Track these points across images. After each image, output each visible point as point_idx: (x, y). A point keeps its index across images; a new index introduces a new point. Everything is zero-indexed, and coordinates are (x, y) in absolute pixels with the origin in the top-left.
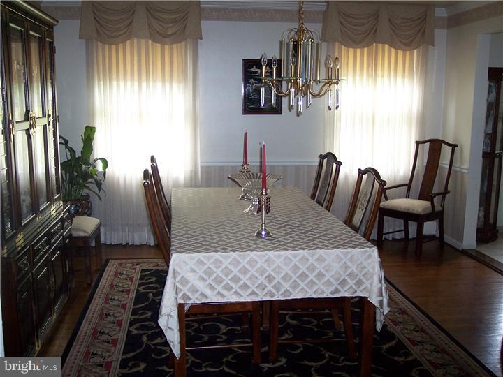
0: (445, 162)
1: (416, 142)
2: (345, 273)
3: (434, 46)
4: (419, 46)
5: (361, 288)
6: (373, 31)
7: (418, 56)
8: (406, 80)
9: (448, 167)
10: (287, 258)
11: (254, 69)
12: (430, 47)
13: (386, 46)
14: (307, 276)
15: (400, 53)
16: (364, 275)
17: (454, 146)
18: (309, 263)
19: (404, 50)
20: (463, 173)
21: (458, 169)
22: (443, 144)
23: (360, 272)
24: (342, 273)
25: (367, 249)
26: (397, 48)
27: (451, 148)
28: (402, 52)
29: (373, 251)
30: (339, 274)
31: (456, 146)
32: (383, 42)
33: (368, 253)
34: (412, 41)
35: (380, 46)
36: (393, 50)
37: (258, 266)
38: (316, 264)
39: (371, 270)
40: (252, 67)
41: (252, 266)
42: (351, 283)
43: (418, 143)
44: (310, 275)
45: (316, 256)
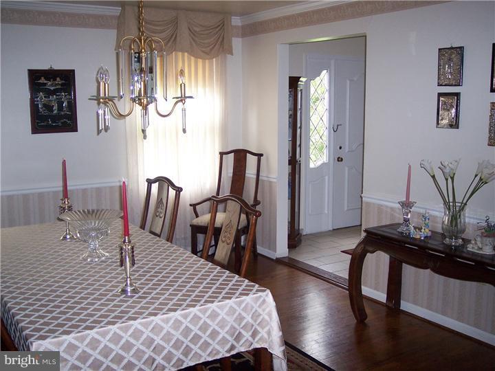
0: (251, 171)
1: (220, 153)
2: (239, 325)
3: (232, 54)
4: (218, 56)
5: (257, 339)
6: (173, 39)
7: (217, 64)
8: (207, 89)
9: (255, 177)
10: (177, 321)
11: (43, 80)
12: (229, 56)
13: (186, 54)
14: (200, 337)
15: (200, 61)
16: (258, 325)
17: (260, 156)
18: (202, 322)
19: (204, 59)
20: (270, 182)
21: (265, 179)
22: (248, 154)
23: (255, 321)
24: (236, 326)
25: (260, 294)
26: (197, 57)
27: (257, 157)
28: (201, 60)
29: (267, 295)
30: (234, 328)
31: (262, 155)
32: (183, 51)
33: (262, 299)
34: (211, 50)
35: (180, 54)
36: (193, 58)
37: (144, 336)
38: (208, 321)
39: (267, 317)
40: (40, 79)
41: (137, 339)
42: (247, 335)
43: (222, 154)
44: (203, 335)
45: (209, 312)
